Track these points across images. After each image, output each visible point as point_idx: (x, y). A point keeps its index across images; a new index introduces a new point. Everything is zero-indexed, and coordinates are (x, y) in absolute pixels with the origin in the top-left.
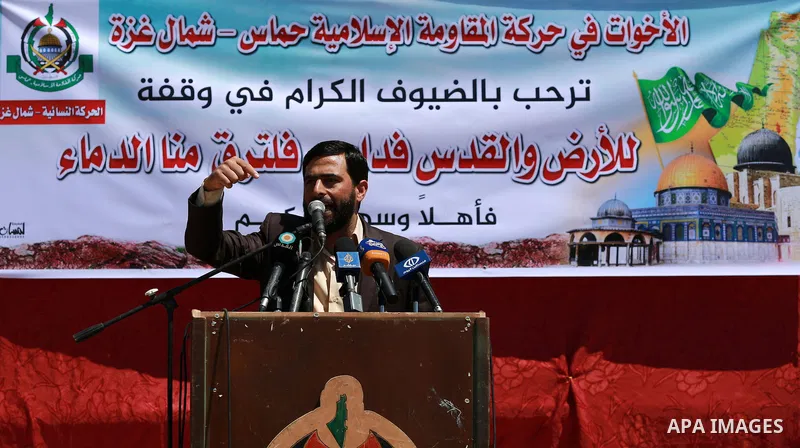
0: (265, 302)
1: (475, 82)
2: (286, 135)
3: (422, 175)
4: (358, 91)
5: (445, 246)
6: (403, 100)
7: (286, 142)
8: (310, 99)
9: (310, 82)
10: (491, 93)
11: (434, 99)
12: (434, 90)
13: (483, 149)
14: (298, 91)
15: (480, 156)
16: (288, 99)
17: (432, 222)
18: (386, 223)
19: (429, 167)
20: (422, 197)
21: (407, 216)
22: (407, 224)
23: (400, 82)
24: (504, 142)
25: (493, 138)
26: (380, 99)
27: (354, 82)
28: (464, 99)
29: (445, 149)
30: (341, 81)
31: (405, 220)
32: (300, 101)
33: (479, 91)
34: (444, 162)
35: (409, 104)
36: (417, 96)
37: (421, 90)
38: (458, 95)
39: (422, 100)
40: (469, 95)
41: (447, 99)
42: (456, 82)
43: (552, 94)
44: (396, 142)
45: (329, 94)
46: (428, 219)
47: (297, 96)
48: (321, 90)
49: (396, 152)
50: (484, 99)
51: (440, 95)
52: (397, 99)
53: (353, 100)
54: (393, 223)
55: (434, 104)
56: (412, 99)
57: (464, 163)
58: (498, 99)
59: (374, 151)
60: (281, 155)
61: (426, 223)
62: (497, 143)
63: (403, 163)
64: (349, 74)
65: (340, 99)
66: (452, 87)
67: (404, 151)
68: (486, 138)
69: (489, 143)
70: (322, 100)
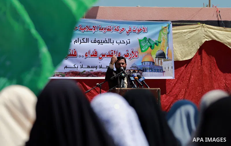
1: (109, 39)
2: (74, 50)
3: (100, 58)
4: (87, 40)
5: (104, 73)
6: (96, 43)
7: (74, 51)
8: (78, 42)
9: (78, 38)
10: (112, 42)
11: (101, 43)
12: (101, 41)
13: (111, 53)
14: (76, 40)
15: (110, 54)
16: (74, 42)
17: (101, 68)
18: (93, 68)
19: (101, 56)
20: (100, 63)
21: (97, 66)
22: (97, 68)
23: (95, 39)
24: (115, 52)
25: (113, 51)
26: (92, 42)
27: (87, 39)
28: (107, 43)
29: (104, 53)
30: (84, 38)
31: (96, 67)
32: (77, 42)
34: (103, 55)
35: (97, 44)
36: (98, 42)
37: (99, 41)
38: (106, 42)
39: (99, 43)
40: (108, 42)
41: (104, 43)
42: (105, 39)
43: (123, 42)
44: (95, 51)
45: (82, 41)
46: (101, 67)
47: (76, 41)
48: (80, 40)
49: (95, 53)
50: (111, 43)
51: (103, 42)
52: (95, 42)
53: (86, 42)
54: (94, 68)
55: (102, 44)
56: (98, 43)
57: (107, 56)
58: (113, 43)
59: (91, 53)
60: (73, 54)
61: (100, 68)
62: (113, 52)
63: (96, 56)
64: (86, 37)
65: (84, 42)
66: (105, 40)
67: (96, 53)
68: (111, 51)
69: (112, 52)
70: (81, 42)
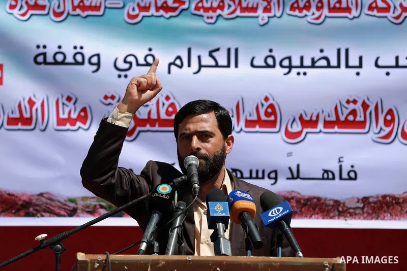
0: (144, 246)
1: (339, 51)
2: (168, 98)
3: (289, 135)
4: (233, 59)
5: (310, 198)
6: (274, 66)
7: (167, 103)
8: (189, 65)
9: (189, 50)
10: (354, 61)
11: (302, 66)
12: (302, 58)
13: (346, 112)
14: (179, 58)
15: (342, 118)
16: (170, 65)
17: (298, 177)
18: (257, 178)
19: (297, 128)
20: (290, 154)
21: (276, 172)
22: (276, 179)
23: (271, 51)
24: (365, 106)
25: (355, 102)
26: (252, 65)
27: (229, 50)
28: (329, 66)
29: (310, 111)
30: (218, 50)
31: (274, 175)
32: (181, 67)
33: (343, 59)
34: (309, 123)
35: (279, 71)
36: (286, 63)
37: (289, 58)
38: (324, 63)
39: (290, 67)
40: (334, 62)
41: (313, 66)
42: (322, 51)
44: (266, 105)
45: (209, 61)
46: (295, 175)
47: (178, 62)
48: (199, 58)
49: (267, 114)
50: (347, 66)
51: (307, 62)
52: (268, 66)
53: (228, 66)
54: (263, 178)
55: (302, 70)
56: (282, 66)
57: (328, 124)
58: (360, 66)
59: (247, 113)
60: (163, 116)
61: (293, 178)
62: (358, 107)
63: (273, 124)
64: (225, 43)
65: (217, 66)
66: (318, 55)
67: (274, 113)
68: (348, 102)
69: (352, 106)
70: (200, 66)
